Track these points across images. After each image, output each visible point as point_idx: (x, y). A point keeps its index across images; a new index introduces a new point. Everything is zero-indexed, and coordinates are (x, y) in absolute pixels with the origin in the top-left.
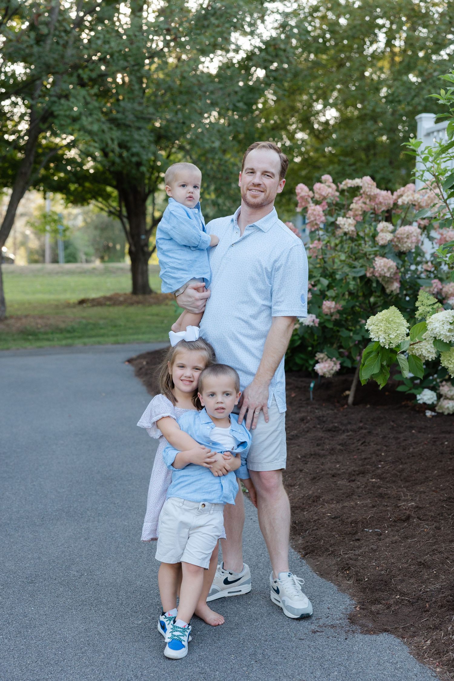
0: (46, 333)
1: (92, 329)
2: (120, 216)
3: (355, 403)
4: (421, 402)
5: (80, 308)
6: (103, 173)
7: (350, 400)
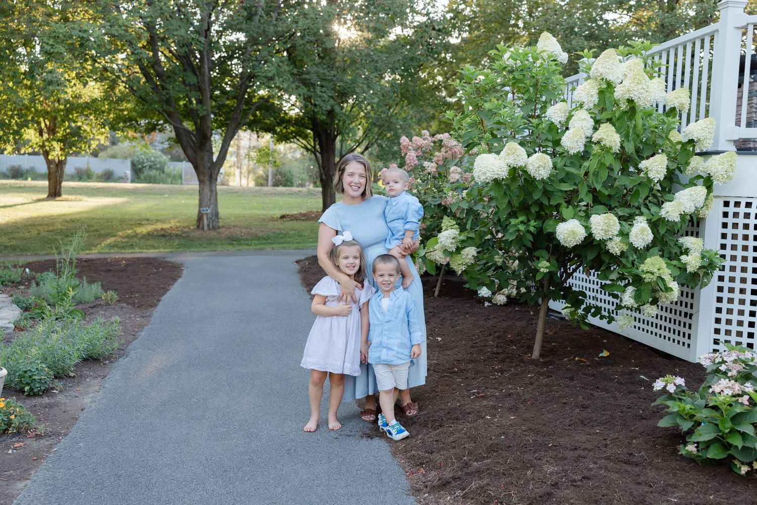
0: (247, 240)
1: (282, 238)
2: (314, 152)
3: (439, 296)
4: (480, 295)
5: (280, 221)
6: (303, 118)
7: (436, 293)
